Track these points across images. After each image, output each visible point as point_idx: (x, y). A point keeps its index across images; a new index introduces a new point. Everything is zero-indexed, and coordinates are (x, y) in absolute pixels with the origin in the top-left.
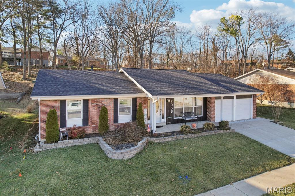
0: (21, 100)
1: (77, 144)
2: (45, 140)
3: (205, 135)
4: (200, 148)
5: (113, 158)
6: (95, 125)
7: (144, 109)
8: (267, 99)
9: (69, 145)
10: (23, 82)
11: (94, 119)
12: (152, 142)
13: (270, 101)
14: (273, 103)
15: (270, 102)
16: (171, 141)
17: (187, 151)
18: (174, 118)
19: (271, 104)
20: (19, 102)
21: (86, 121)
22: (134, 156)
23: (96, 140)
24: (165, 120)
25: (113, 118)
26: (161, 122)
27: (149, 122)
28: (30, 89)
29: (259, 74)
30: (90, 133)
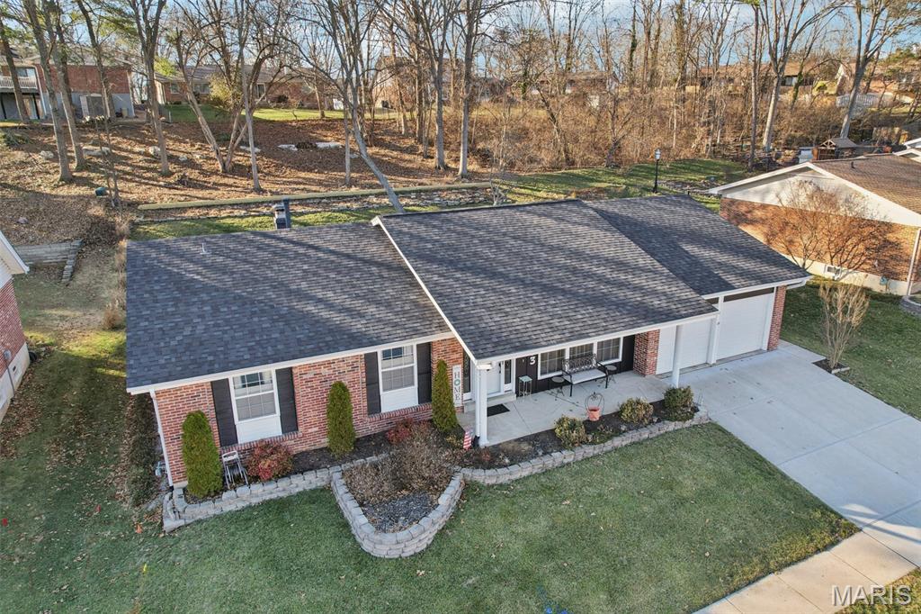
0: (75, 270)
1: (274, 496)
2: (185, 483)
3: (624, 444)
4: (606, 502)
5: (376, 553)
6: (316, 429)
7: (454, 367)
8: (821, 260)
9: (254, 501)
10: (64, 191)
11: (312, 414)
12: (476, 483)
13: (829, 265)
14: (837, 272)
15: (829, 269)
16: (528, 477)
17: (570, 518)
18: (540, 377)
19: (830, 275)
20: (72, 277)
21: (290, 421)
22: (430, 542)
23: (325, 477)
24: (512, 386)
25: (366, 404)
26: (502, 393)
27: (467, 395)
28: (93, 224)
29: (810, 180)
30: (304, 449)
